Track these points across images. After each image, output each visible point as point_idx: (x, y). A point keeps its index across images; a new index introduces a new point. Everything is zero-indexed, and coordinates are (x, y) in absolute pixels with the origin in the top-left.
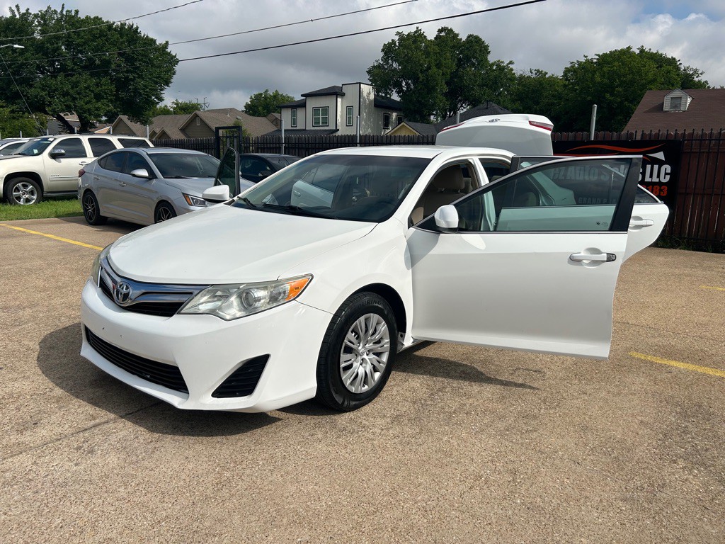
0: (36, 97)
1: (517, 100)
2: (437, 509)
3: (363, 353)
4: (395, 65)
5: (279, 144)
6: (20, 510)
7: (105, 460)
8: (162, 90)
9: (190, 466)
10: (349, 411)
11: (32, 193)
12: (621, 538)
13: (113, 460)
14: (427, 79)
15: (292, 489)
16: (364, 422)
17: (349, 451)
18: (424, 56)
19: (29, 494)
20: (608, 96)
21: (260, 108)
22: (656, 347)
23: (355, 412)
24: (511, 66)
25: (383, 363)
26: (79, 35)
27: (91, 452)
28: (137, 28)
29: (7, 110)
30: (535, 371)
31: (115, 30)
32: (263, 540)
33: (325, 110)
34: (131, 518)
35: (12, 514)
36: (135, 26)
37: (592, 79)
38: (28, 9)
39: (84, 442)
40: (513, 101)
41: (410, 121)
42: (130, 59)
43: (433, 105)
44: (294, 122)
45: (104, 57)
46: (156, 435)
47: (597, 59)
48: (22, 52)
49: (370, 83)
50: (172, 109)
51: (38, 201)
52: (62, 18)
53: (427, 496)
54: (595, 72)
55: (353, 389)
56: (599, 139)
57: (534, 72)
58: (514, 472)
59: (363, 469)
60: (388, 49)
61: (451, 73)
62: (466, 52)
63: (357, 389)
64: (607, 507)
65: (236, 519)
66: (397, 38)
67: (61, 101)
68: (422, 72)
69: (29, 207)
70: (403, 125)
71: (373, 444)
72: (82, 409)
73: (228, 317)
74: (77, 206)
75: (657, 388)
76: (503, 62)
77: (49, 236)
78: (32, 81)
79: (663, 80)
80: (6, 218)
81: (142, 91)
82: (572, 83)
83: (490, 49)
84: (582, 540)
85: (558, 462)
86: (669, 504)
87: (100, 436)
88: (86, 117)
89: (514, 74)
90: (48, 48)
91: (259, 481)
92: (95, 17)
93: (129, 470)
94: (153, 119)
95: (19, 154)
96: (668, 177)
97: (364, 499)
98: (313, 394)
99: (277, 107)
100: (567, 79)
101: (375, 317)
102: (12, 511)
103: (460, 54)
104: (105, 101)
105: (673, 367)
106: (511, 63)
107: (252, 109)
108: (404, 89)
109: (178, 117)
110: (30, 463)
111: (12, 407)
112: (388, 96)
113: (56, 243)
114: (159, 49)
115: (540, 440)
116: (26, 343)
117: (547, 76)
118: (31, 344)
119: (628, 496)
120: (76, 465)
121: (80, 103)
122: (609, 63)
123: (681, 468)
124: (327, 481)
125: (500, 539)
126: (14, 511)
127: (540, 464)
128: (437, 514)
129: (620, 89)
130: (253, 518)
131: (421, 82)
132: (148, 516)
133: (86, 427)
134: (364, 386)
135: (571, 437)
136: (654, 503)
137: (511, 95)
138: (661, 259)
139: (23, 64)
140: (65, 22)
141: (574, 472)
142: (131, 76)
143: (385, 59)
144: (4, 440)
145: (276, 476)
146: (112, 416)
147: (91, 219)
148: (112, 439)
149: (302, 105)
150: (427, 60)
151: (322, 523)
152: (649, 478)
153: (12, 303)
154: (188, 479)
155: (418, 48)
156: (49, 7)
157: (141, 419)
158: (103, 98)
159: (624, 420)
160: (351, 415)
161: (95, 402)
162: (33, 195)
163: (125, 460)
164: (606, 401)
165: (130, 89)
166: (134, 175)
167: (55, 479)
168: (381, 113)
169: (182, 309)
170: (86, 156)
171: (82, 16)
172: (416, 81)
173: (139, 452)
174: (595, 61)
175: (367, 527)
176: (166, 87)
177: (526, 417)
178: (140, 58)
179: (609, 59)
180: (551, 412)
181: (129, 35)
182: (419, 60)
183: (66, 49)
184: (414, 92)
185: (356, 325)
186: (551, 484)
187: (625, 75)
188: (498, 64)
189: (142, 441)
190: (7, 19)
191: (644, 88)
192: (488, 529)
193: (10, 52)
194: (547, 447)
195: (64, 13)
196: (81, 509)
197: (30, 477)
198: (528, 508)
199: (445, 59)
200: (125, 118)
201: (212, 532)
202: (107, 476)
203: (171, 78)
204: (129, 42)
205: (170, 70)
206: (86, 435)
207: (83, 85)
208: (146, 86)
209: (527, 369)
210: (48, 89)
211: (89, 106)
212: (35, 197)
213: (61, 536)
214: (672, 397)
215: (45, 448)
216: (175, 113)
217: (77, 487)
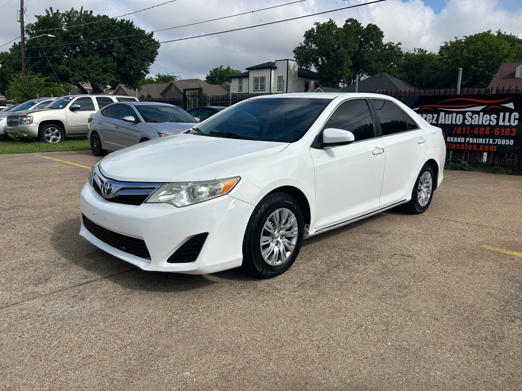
0: (63, 71)
1: (404, 71)
2: (327, 346)
3: (278, 237)
4: (313, 46)
5: (228, 100)
6: (30, 335)
7: (92, 305)
8: (148, 66)
9: (150, 311)
10: (267, 279)
11: (57, 135)
12: (468, 372)
13: (97, 305)
14: (337, 56)
15: (222, 328)
16: (277, 286)
17: (265, 305)
18: (335, 40)
19: (37, 324)
20: (473, 67)
21: (217, 79)
22: (503, 242)
23: (271, 280)
24: (399, 46)
25: (293, 245)
26: (92, 28)
27: (83, 299)
28: (132, 23)
29: (43, 80)
30: (408, 256)
31: (117, 24)
32: (198, 361)
33: (263, 79)
34: (107, 343)
35: (24, 337)
36: (130, 22)
37: (461, 55)
38: (58, 10)
39: (78, 293)
40: (401, 72)
41: (324, 86)
42: (126, 44)
43: (341, 75)
44: (241, 88)
45: (109, 43)
46: (128, 290)
47: (465, 40)
48: (54, 40)
49: (295, 59)
50: (155, 80)
51: (62, 140)
52: (81, 16)
53: (320, 337)
54: (463, 49)
55: (270, 263)
56: (464, 94)
57: (417, 51)
58: (387, 324)
59: (274, 317)
60: (309, 35)
61: (355, 52)
62: (366, 36)
63: (272, 263)
64: (458, 350)
65: (180, 347)
66: (315, 27)
67: (79, 74)
68: (333, 51)
69: (56, 144)
70: (319, 89)
71: (283, 301)
72: (79, 272)
73: (179, 205)
74: (87, 144)
75: (502, 271)
76: (393, 44)
77: (66, 162)
78: (61, 60)
79: (515, 55)
80: (39, 151)
81: (134, 67)
82: (445, 58)
83: (384, 34)
84: (437, 372)
85: (421, 318)
86: (507, 350)
87: (90, 290)
88: (96, 85)
89: (402, 52)
90: (71, 37)
91: (198, 323)
92: (103, 16)
93: (108, 312)
94: (142, 87)
95: (49, 108)
96: (517, 122)
97: (274, 337)
98: (240, 263)
99: (228, 77)
100: (441, 55)
101: (286, 211)
102: (24, 335)
103: (361, 38)
104: (110, 73)
105: (515, 256)
106: (399, 44)
107: (211, 80)
108: (320, 63)
109: (159, 85)
110: (40, 305)
111: (32, 269)
112: (308, 69)
113: (71, 167)
114: (147, 37)
115: (409, 303)
116: (45, 229)
117: (427, 53)
118: (48, 230)
119: (475, 344)
120: (72, 307)
121: (93, 75)
122: (474, 43)
123: (517, 326)
124: (247, 324)
125: (374, 369)
126: (26, 335)
127: (407, 319)
128: (327, 350)
129: (483, 62)
130: (192, 347)
131: (332, 58)
132: (119, 341)
133: (80, 283)
134: (278, 261)
135: (433, 301)
136: (495, 349)
137: (399, 67)
138: (511, 182)
139: (54, 48)
140: (84, 19)
141: (434, 326)
142: (127, 57)
143: (307, 42)
144: (24, 290)
145: (211, 320)
146: (99, 277)
147: (95, 151)
148: (98, 291)
149: (246, 76)
150: (337, 42)
151: (241, 352)
152: (492, 332)
153: (38, 204)
154: (148, 319)
155: (331, 34)
156: (72, 9)
157: (119, 280)
158: (108, 72)
159: (475, 291)
160: (268, 281)
161: (88, 268)
162: (58, 136)
163: (105, 305)
164: (462, 278)
165: (126, 65)
166: (125, 120)
167: (56, 316)
168: (303, 81)
169: (147, 200)
170: (94, 110)
171: (95, 15)
172: (328, 58)
173: (115, 300)
174: (463, 41)
175: (274, 356)
176: (151, 64)
177: (399, 287)
178: (134, 43)
179: (474, 40)
180: (419, 284)
181: (127, 27)
182: (331, 42)
183: (84, 38)
184: (327, 66)
185: (273, 216)
186: (415, 333)
187: (486, 52)
188: (390, 45)
189: (118, 293)
190: (44, 17)
191: (501, 60)
192: (365, 362)
193: (46, 40)
194: (414, 308)
195: (83, 13)
196: (72, 335)
197: (39, 314)
198: (396, 349)
199: (350, 42)
200: (122, 86)
201: (162, 354)
202: (92, 315)
203: (155, 57)
204: (127, 32)
205: (154, 52)
206: (80, 288)
207: (95, 62)
208: (137, 63)
209: (402, 255)
210: (71, 65)
211: (99, 77)
212: (60, 138)
213: (57, 352)
214: (514, 277)
215: (51, 295)
216: (157, 83)
217: (71, 321)
